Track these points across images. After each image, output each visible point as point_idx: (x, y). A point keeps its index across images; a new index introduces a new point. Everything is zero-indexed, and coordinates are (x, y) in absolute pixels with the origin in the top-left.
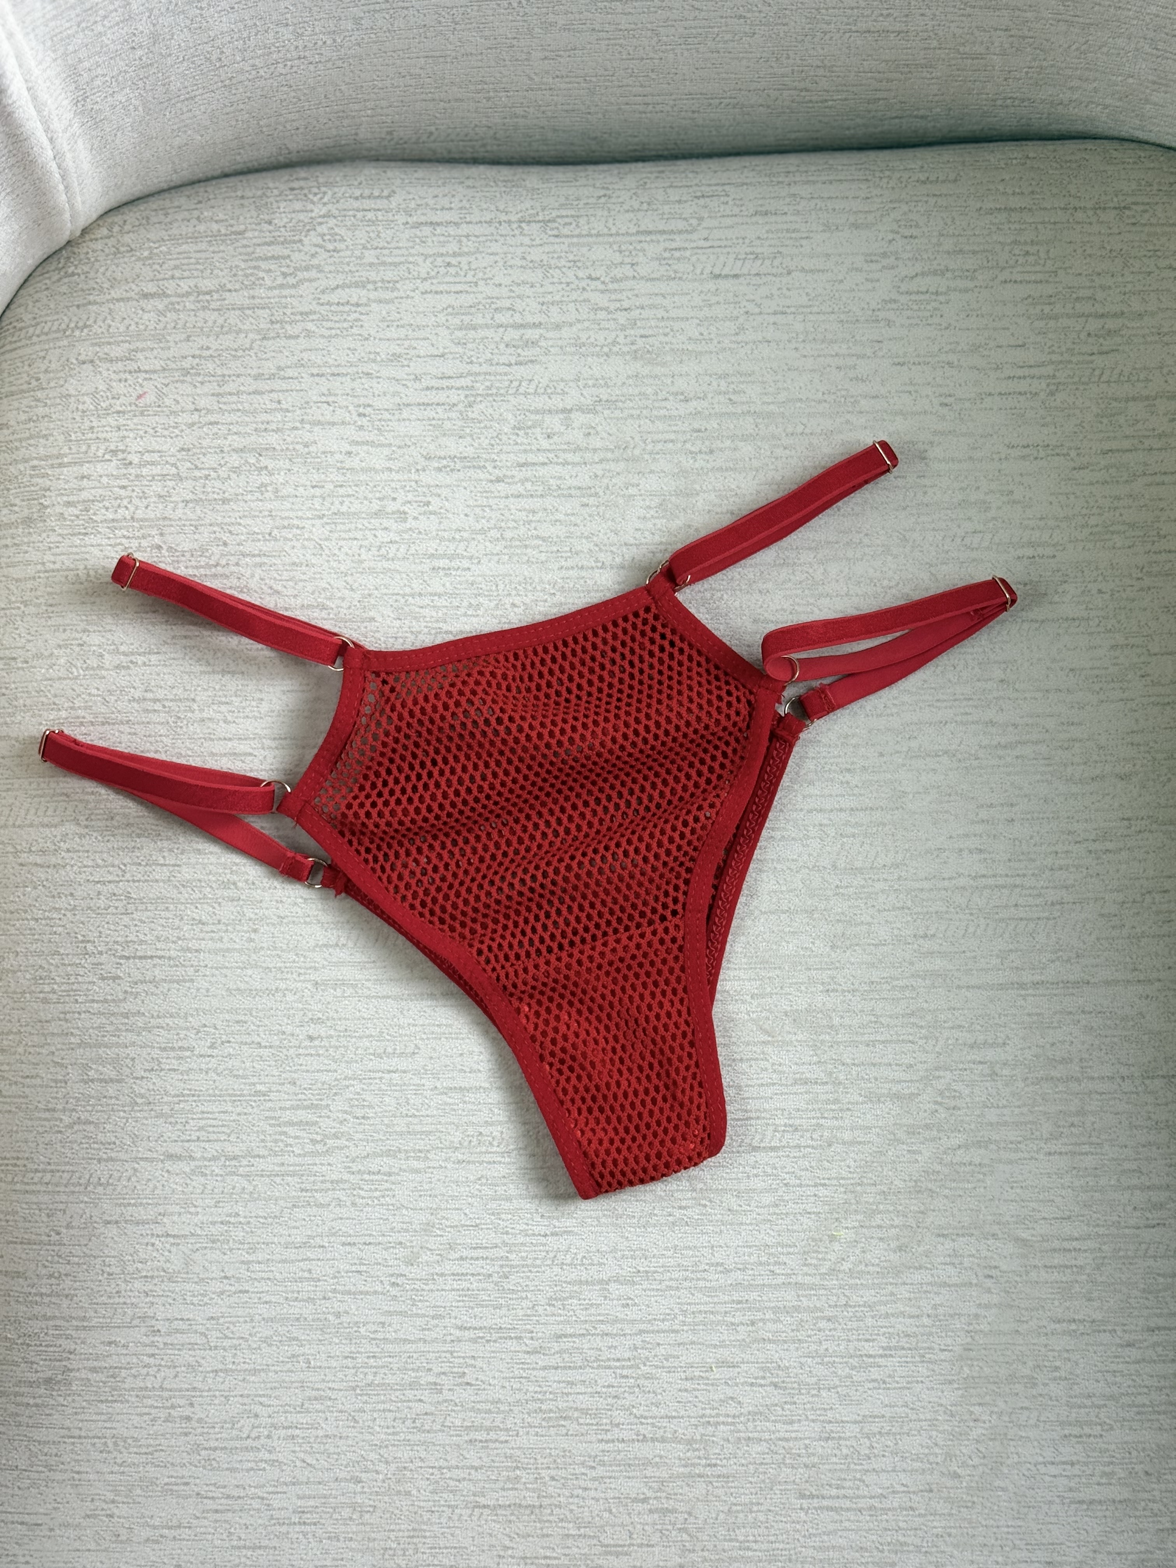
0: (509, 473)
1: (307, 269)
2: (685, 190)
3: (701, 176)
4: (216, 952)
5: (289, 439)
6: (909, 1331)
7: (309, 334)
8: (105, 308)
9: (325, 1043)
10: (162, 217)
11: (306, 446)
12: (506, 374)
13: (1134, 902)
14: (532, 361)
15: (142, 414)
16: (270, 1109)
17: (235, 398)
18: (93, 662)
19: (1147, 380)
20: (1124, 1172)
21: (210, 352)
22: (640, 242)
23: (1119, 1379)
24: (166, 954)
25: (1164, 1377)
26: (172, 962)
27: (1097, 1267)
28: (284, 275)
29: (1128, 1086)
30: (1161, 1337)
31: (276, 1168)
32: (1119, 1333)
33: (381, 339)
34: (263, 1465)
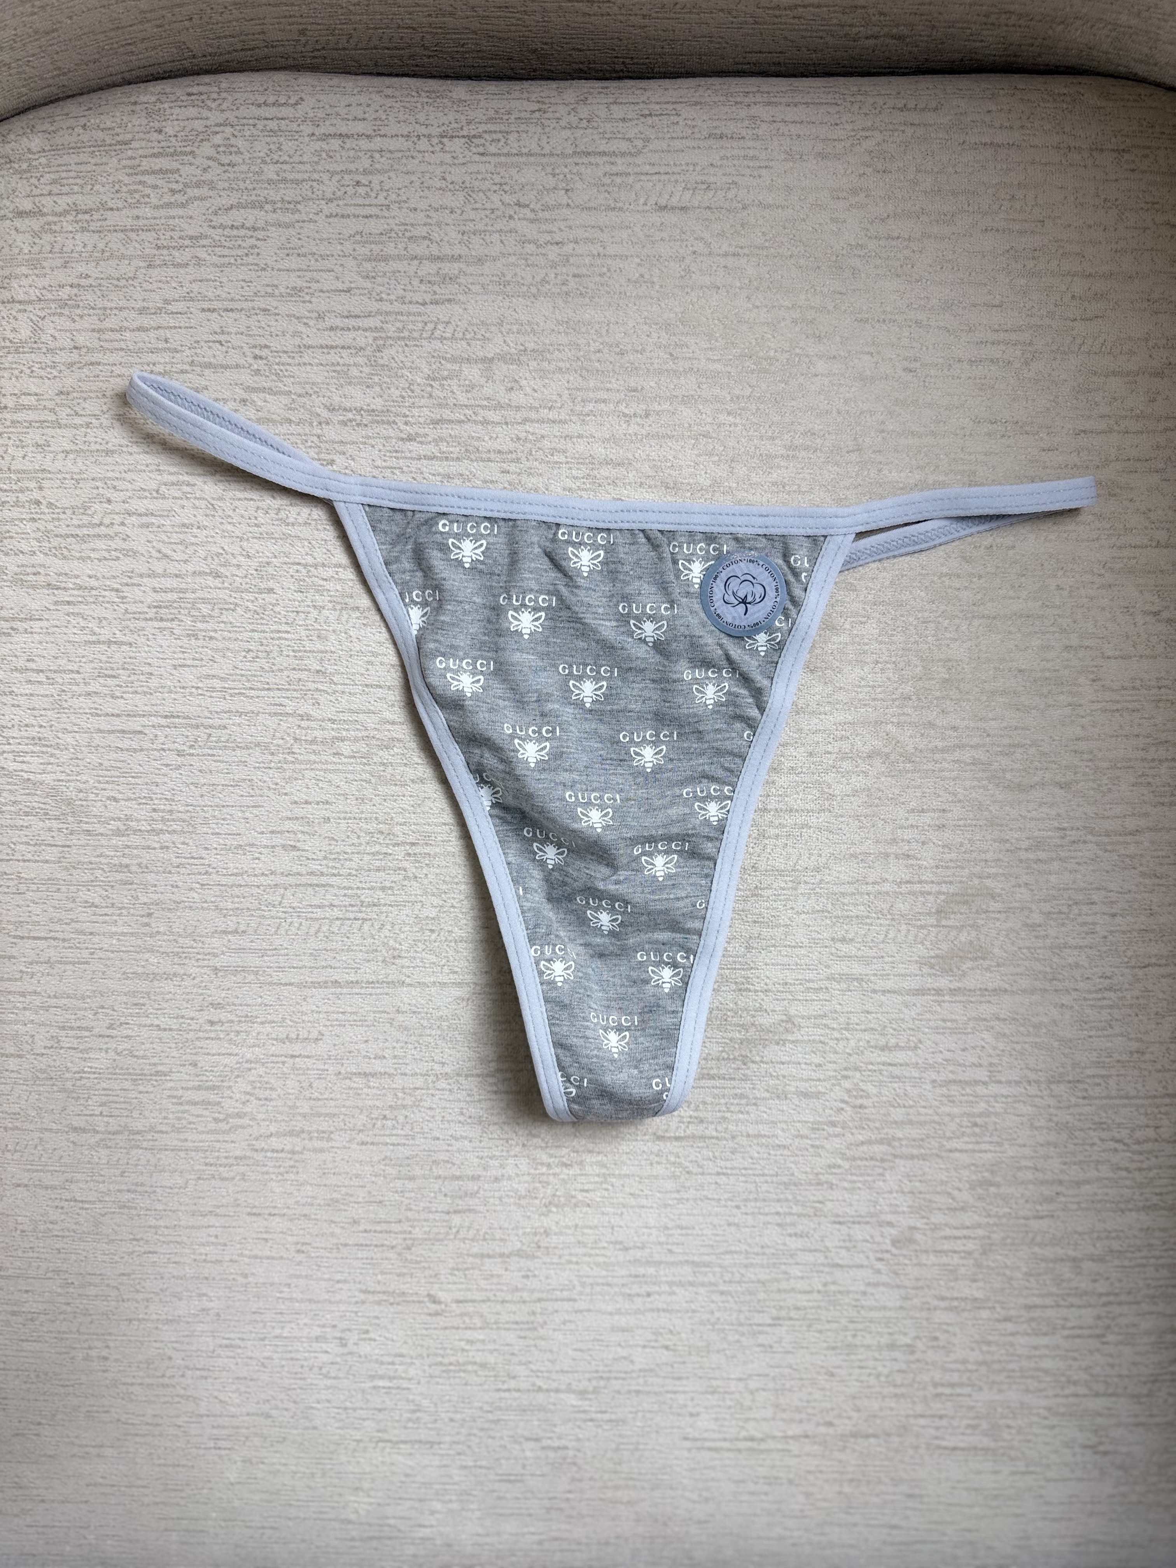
0: (422, 431)
1: (198, 185)
2: (631, 108)
3: (649, 93)
4: (110, 934)
6: (799, 1304)
7: (199, 262)
9: (226, 1027)
10: (46, 126)
12: (419, 314)
13: (1060, 913)
14: (449, 301)
15: (17, 351)
16: (172, 1089)
17: (117, 336)
19: (1131, 353)
20: (1019, 1169)
21: (90, 281)
22: (577, 164)
23: (993, 1348)
24: (60, 935)
25: (1036, 1348)
26: (66, 945)
27: (984, 1253)
28: (173, 191)
29: (1033, 1090)
30: (1036, 1313)
31: (180, 1144)
32: (998, 1309)
33: (279, 270)
34: (177, 1399)
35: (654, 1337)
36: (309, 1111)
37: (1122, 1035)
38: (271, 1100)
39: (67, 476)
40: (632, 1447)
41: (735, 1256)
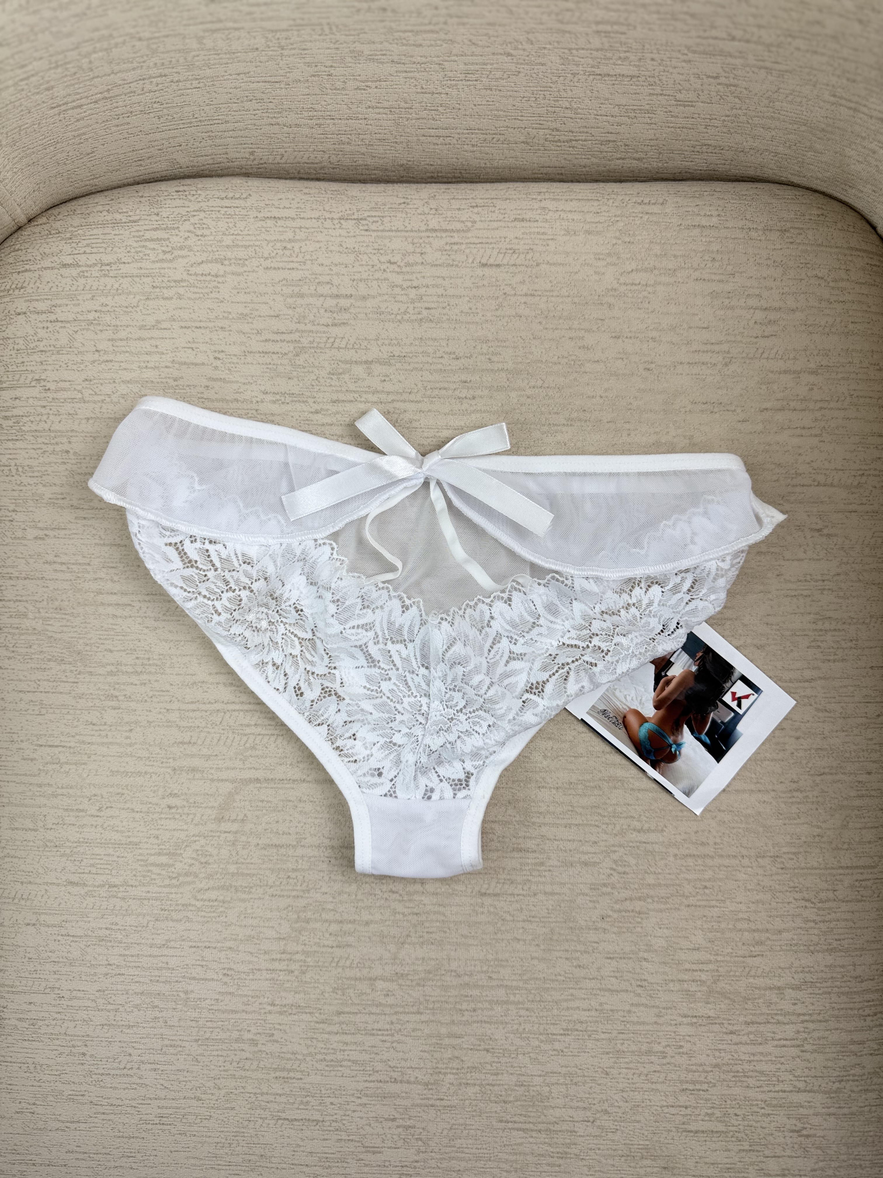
0: (325, 407)
1: (181, 248)
2: (464, 202)
3: (476, 192)
4: (103, 744)
5: (163, 375)
6: (582, 1019)
7: (180, 297)
8: (36, 274)
9: (180, 811)
10: (84, 210)
11: (175, 380)
12: (324, 332)
14: (344, 324)
15: (58, 353)
16: (141, 855)
17: (125, 343)
18: (19, 534)
19: (795, 358)
20: (738, 920)
21: (108, 308)
22: (428, 237)
23: (723, 1054)
24: (68, 745)
25: (754, 1055)
26: (72, 750)
27: (715, 982)
28: (164, 252)
29: (746, 862)
30: (753, 1028)
31: (144, 894)
32: (726, 1026)
33: (232, 302)
34: (135, 1086)
35: (478, 1043)
36: (236, 871)
37: (807, 823)
38: (209, 864)
39: (88, 435)
40: (463, 1127)
41: (537, 982)
